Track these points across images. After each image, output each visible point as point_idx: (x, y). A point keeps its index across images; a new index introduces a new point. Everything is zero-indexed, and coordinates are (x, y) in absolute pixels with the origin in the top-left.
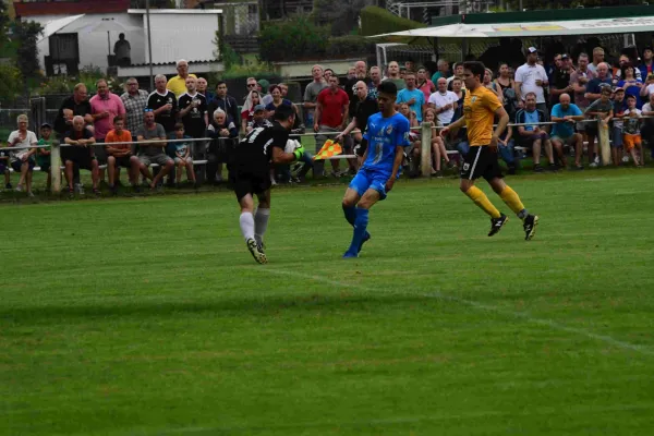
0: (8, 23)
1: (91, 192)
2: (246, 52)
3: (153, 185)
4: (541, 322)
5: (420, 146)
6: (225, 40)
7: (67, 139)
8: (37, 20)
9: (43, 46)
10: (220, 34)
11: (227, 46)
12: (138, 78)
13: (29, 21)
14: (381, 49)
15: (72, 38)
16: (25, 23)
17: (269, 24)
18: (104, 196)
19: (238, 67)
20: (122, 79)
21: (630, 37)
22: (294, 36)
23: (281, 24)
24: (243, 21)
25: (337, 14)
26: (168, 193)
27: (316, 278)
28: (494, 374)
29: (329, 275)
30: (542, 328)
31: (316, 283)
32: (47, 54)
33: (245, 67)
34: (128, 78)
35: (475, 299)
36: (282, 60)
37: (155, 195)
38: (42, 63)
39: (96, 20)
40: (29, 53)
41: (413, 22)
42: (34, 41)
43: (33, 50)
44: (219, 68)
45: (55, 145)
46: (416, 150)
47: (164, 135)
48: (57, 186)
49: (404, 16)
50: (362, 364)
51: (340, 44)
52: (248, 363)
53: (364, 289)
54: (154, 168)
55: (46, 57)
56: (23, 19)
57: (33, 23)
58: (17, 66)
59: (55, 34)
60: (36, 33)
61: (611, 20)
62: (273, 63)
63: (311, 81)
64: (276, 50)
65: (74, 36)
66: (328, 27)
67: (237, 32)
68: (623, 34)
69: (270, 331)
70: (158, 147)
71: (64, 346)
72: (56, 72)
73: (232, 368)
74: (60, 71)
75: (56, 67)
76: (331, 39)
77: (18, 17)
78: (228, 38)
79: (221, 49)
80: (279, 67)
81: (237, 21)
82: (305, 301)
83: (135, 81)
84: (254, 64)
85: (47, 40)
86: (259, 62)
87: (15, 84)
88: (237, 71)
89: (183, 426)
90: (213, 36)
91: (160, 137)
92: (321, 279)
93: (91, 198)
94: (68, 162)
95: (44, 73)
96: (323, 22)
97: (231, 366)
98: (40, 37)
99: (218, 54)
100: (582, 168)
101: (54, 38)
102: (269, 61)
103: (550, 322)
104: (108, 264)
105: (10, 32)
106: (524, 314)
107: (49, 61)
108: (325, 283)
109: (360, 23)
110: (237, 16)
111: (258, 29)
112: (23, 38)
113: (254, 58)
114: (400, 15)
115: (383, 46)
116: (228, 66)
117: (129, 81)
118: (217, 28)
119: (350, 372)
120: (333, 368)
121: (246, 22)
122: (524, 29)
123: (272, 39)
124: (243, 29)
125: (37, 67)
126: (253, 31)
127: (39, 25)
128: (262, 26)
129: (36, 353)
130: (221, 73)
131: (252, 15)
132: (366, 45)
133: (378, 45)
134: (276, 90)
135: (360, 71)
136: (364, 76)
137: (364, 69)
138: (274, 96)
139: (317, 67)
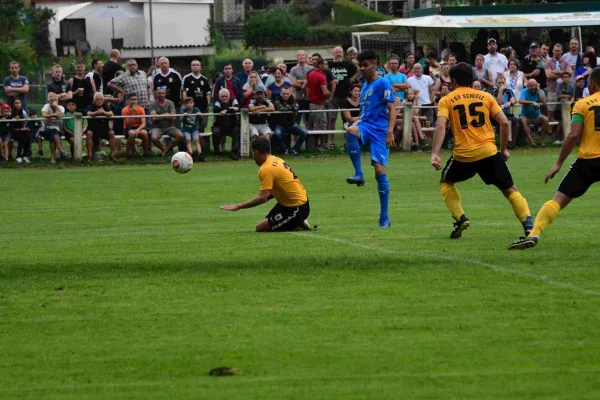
0: (22, 9)
1: (110, 160)
2: (233, 39)
3: (164, 154)
4: (563, 285)
5: (402, 124)
6: (216, 27)
7: (89, 113)
8: (50, 7)
9: (54, 30)
10: (211, 22)
11: (218, 33)
12: (138, 60)
13: (43, 7)
14: (356, 37)
15: (80, 23)
16: (39, 9)
17: (254, 14)
18: (122, 164)
19: (228, 50)
21: (577, 31)
22: (277, 24)
23: (265, 15)
24: (232, 12)
25: (313, 6)
27: (337, 240)
28: (531, 332)
29: (349, 238)
30: (565, 290)
31: (340, 244)
32: (59, 36)
33: (233, 51)
34: (129, 59)
35: (492, 262)
36: (266, 46)
38: (53, 45)
39: (103, 8)
40: (42, 37)
41: (380, 15)
42: (46, 25)
43: (46, 32)
44: (211, 51)
45: (78, 117)
46: (399, 127)
47: (174, 110)
48: (80, 153)
49: (372, 9)
50: (406, 320)
51: (319, 32)
52: (299, 318)
53: (386, 251)
54: (165, 139)
55: (57, 40)
56: (37, 6)
57: (46, 9)
58: (31, 46)
59: (65, 20)
60: (49, 18)
61: (571, 14)
62: (259, 48)
63: (295, 65)
64: (262, 37)
65: (82, 22)
66: (306, 17)
67: (225, 20)
68: (570, 27)
69: (312, 288)
70: (169, 121)
71: (128, 299)
72: (66, 53)
73: (285, 323)
74: (69, 52)
75: (65, 49)
76: (311, 28)
77: (33, 4)
78: (218, 25)
79: (212, 35)
80: (264, 52)
81: (225, 11)
82: (337, 262)
83: (134, 62)
84: (242, 49)
85: (58, 25)
86: (247, 47)
87: (30, 63)
88: (228, 54)
89: (256, 375)
90: (205, 24)
91: (169, 112)
92: (343, 241)
93: (109, 165)
94: (89, 132)
95: (55, 54)
96: (301, 13)
97: (282, 320)
98: (52, 22)
99: (209, 39)
100: (546, 146)
101: (65, 23)
102: (256, 46)
103: (570, 285)
104: (140, 225)
105: (25, 17)
106: (544, 277)
107: (60, 43)
108: (347, 245)
109: (333, 14)
110: (225, 6)
111: (243, 18)
112: (36, 23)
113: (242, 44)
114: (368, 8)
115: (358, 34)
116: (219, 50)
117: (129, 62)
118: (208, 16)
119: (395, 328)
120: (380, 323)
121: (233, 11)
122: (495, 21)
123: (257, 26)
124: (230, 17)
125: (49, 48)
126: (239, 20)
127: (51, 11)
128: (247, 16)
129: (104, 305)
130: (213, 56)
131: (238, 6)
132: (341, 34)
133: (354, 34)
134: (278, 71)
135: (339, 56)
136: (341, 60)
137: (342, 54)
138: (276, 77)
139: (302, 52)
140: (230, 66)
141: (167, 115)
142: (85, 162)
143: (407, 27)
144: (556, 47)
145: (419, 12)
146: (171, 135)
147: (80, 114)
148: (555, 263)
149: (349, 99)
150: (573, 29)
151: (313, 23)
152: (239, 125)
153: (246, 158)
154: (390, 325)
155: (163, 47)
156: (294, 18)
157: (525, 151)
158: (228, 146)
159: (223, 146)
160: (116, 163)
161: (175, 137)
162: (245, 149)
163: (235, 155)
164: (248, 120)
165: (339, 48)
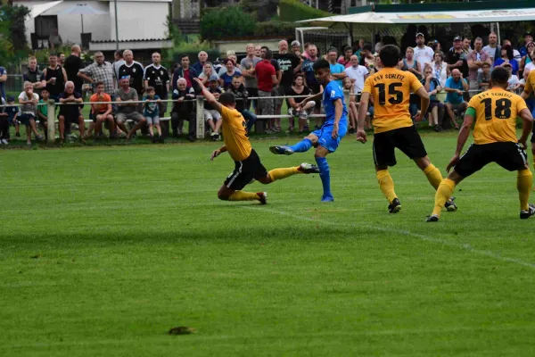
1: (80, 142)
2: (190, 33)
3: (128, 137)
4: (483, 253)
6: (174, 22)
7: (61, 99)
8: (25, 4)
9: (29, 25)
10: (170, 18)
11: (176, 28)
13: (19, 5)
14: (299, 32)
15: (52, 19)
16: (16, 7)
17: (208, 11)
18: (90, 145)
19: (186, 44)
20: (92, 52)
21: (496, 26)
22: (228, 20)
23: (217, 12)
24: (188, 10)
25: (261, 4)
26: (140, 143)
28: (455, 295)
29: (293, 211)
30: (485, 257)
31: (285, 217)
32: (33, 31)
33: (190, 44)
34: (96, 51)
35: (421, 233)
36: (219, 39)
37: (129, 145)
38: (29, 39)
39: (72, 6)
40: (18, 31)
41: (320, 12)
42: (22, 21)
43: (21, 28)
44: (170, 44)
45: (51, 104)
47: (137, 97)
48: (53, 136)
49: (314, 7)
50: (343, 285)
51: (266, 27)
52: (249, 283)
53: (326, 223)
54: (129, 123)
55: (32, 34)
56: (14, 4)
57: (22, 7)
58: (9, 40)
59: (39, 16)
60: (25, 14)
61: (490, 11)
62: (213, 42)
63: (245, 56)
64: (215, 32)
65: (54, 18)
66: (254, 13)
67: (182, 16)
68: (489, 23)
69: (261, 256)
70: (133, 106)
71: (96, 266)
72: (40, 46)
73: (237, 287)
74: (43, 45)
75: (40, 42)
76: (258, 24)
77: (11, 2)
78: (176, 21)
79: (171, 30)
80: (217, 45)
81: (182, 8)
82: (283, 232)
83: (101, 54)
84: (198, 42)
85: (33, 21)
86: (202, 41)
87: (8, 55)
88: (185, 47)
89: (210, 334)
90: (164, 20)
91: (133, 99)
92: (288, 214)
93: (80, 146)
94: (61, 117)
95: (31, 47)
96: (250, 10)
97: (234, 285)
98: (27, 18)
99: (168, 34)
101: (39, 19)
102: (210, 41)
103: (489, 253)
105: (3, 14)
106: (466, 246)
107: (35, 37)
108: (291, 218)
109: (278, 11)
110: (182, 4)
111: (198, 15)
112: (13, 19)
113: (197, 38)
114: (310, 6)
115: (301, 29)
116: (177, 44)
117: (97, 54)
118: (167, 13)
119: (335, 292)
120: (321, 288)
121: (189, 8)
122: (422, 17)
123: (211, 22)
124: (187, 14)
125: (25, 41)
126: (194, 17)
127: (27, 8)
128: (202, 13)
129: (75, 271)
130: (172, 48)
131: (194, 4)
132: (286, 29)
133: (297, 29)
134: (230, 62)
135: (284, 49)
136: (286, 52)
137: (287, 47)
138: (228, 68)
139: (251, 45)
140: (187, 58)
141: (131, 101)
142: (57, 143)
143: (344, 23)
144: (477, 41)
145: (355, 9)
146: (135, 120)
147: (52, 100)
148: (476, 233)
149: (293, 87)
150: (492, 24)
151: (262, 19)
152: (195, 110)
153: (201, 140)
154: (330, 289)
155: (127, 41)
156: (244, 15)
157: (450, 133)
158: (185, 130)
159: (181, 129)
160: (85, 144)
161: (138, 121)
162: (200, 132)
163: (191, 137)
164: (202, 106)
165: (284, 42)
